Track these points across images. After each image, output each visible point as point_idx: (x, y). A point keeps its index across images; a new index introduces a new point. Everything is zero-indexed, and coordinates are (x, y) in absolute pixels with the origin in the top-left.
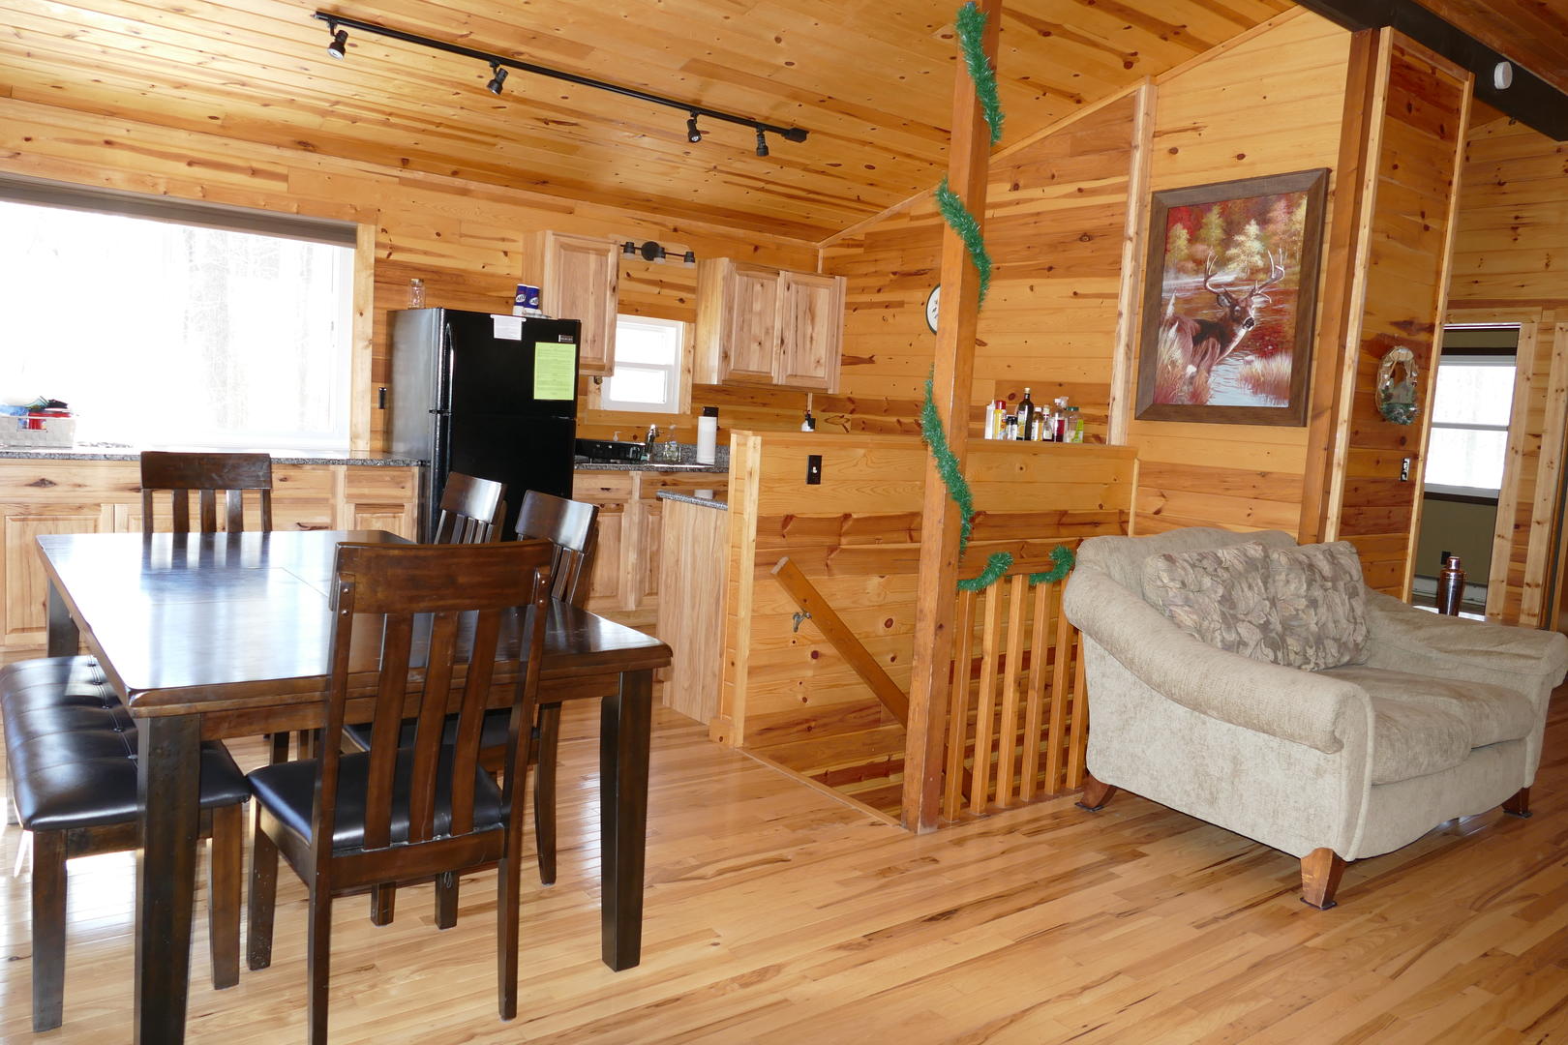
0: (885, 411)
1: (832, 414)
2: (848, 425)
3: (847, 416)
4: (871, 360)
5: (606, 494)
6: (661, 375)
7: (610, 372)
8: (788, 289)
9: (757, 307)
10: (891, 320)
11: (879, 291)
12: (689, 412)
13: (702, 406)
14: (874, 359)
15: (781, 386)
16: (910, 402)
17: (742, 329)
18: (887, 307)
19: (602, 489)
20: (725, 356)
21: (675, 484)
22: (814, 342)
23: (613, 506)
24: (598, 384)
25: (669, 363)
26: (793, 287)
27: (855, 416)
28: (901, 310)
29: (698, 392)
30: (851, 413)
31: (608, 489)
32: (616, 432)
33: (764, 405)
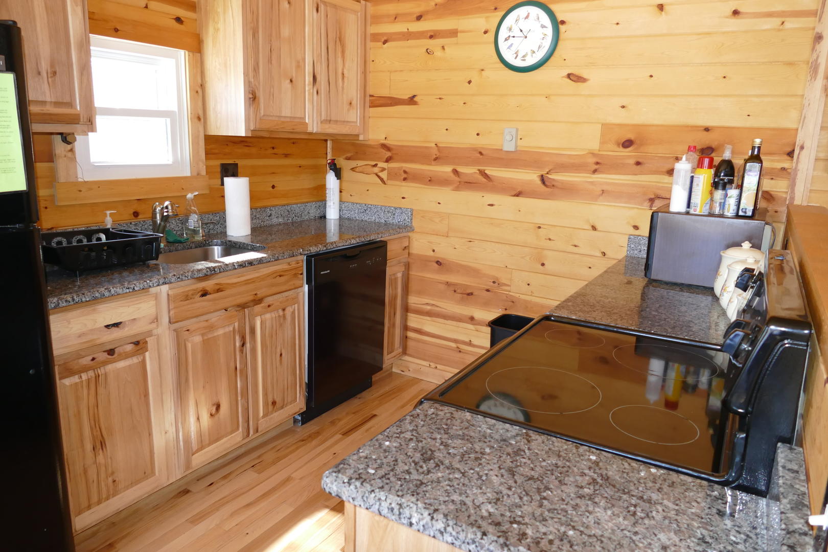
0: (436, 159)
1: (360, 163)
2: (384, 175)
3: (382, 165)
4: (412, 101)
5: (116, 334)
6: (162, 124)
7: (90, 125)
8: (317, 10)
9: (286, 32)
10: (438, 53)
11: (419, 18)
12: (204, 173)
13: (217, 163)
14: (415, 99)
15: (316, 134)
16: (474, 149)
17: (270, 61)
18: (431, 37)
19: (107, 326)
20: (252, 98)
21: (219, 290)
22: (346, 80)
23: (129, 348)
24: (69, 143)
25: (170, 109)
26: (322, 8)
27: (392, 165)
28: (453, 40)
29: (213, 146)
30: (387, 161)
31: (116, 325)
32: (108, 212)
33: (286, 156)
